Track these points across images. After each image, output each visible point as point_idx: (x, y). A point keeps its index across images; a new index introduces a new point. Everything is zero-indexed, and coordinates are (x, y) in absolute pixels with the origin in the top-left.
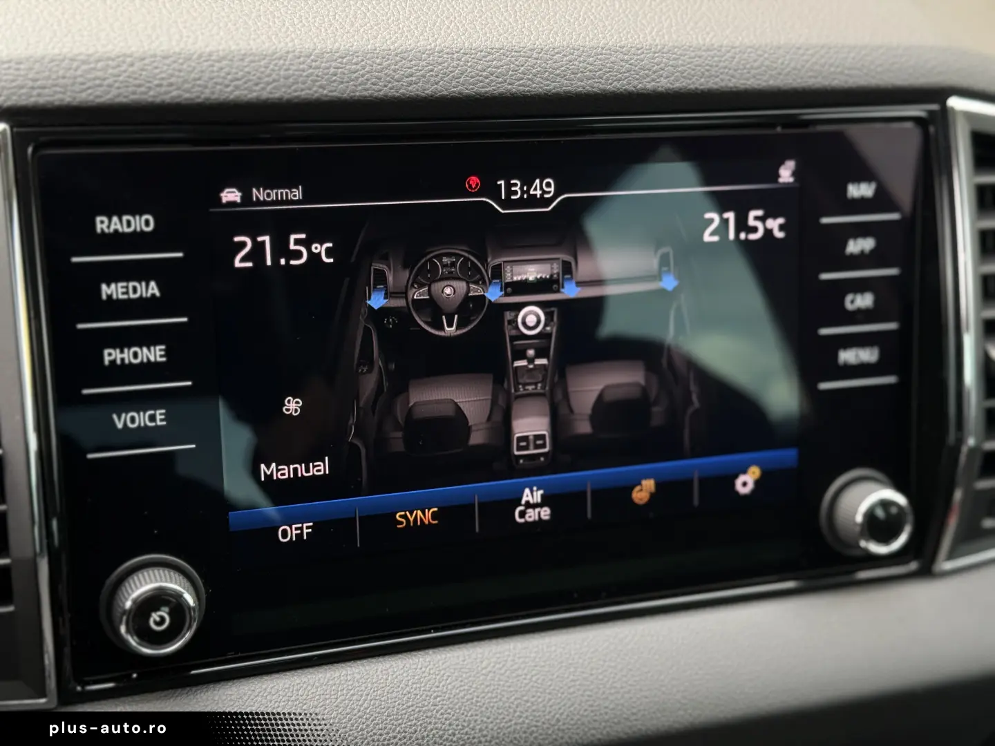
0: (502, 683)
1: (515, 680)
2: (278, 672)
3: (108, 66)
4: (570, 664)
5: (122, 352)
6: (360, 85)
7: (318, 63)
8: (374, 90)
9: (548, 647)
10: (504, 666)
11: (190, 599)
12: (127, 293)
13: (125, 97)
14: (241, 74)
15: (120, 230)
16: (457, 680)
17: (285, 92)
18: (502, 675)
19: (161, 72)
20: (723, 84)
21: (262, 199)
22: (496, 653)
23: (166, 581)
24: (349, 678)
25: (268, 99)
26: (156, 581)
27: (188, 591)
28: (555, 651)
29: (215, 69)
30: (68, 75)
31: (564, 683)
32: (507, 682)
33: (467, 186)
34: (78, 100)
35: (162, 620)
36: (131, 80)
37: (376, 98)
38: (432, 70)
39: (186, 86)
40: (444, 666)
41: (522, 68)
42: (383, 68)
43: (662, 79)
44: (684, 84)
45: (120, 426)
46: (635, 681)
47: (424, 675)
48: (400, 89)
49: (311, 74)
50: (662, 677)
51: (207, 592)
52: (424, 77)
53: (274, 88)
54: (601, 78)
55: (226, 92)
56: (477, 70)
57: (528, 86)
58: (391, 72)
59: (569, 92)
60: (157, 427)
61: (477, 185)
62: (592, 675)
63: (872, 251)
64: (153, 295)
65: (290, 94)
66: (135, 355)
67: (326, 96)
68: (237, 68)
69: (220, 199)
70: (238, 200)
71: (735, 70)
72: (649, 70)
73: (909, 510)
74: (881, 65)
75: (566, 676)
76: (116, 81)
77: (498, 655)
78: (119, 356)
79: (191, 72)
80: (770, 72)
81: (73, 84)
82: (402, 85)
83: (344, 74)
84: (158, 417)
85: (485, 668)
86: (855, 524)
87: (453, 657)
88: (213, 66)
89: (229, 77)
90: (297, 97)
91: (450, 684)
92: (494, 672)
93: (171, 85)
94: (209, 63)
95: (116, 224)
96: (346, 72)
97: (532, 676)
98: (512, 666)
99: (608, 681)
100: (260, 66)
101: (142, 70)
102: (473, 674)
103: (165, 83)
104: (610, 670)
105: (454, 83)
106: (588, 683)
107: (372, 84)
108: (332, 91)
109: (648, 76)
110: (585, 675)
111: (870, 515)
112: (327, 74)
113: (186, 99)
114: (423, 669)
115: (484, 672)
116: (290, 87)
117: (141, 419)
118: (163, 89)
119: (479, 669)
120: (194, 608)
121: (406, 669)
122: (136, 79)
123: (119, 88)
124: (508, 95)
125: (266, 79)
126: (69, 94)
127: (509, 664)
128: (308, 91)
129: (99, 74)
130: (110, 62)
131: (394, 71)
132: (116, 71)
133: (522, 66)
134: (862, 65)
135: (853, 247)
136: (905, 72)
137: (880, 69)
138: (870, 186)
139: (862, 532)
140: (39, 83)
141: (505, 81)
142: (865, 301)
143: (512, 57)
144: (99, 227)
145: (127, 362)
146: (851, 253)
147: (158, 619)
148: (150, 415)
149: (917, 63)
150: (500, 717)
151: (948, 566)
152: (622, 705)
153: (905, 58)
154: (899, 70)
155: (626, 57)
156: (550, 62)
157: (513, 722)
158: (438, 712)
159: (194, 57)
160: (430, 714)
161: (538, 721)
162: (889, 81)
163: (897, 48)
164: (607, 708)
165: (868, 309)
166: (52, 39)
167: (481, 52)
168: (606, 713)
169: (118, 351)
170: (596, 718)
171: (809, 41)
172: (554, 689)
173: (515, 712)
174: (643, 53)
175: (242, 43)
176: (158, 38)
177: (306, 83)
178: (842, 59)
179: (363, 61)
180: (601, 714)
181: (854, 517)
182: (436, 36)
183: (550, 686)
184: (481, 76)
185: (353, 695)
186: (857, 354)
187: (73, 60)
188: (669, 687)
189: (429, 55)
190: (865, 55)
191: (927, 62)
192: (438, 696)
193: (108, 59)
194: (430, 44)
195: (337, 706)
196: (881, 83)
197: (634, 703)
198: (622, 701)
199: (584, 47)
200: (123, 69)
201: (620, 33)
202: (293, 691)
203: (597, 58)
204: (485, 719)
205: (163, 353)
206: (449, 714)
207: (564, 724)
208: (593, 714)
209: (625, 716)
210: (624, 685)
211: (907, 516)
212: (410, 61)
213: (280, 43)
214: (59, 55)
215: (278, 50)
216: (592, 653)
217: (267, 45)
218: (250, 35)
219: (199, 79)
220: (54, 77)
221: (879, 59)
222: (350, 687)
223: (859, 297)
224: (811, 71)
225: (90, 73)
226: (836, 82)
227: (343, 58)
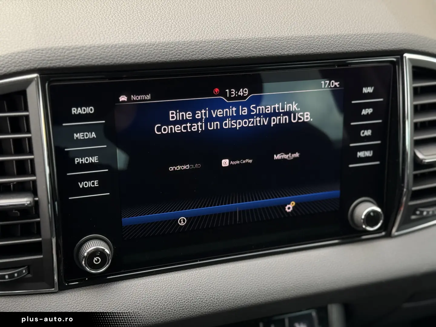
0: (225, 281)
1: (230, 280)
2: (140, 277)
3: (77, 51)
4: (251, 273)
5: (82, 159)
6: (174, 56)
7: (157, 48)
8: (179, 58)
9: (243, 267)
10: (226, 274)
11: (108, 251)
12: (84, 137)
13: (84, 63)
14: (128, 53)
15: (81, 113)
16: (208, 280)
17: (144, 60)
18: (225, 277)
19: (97, 53)
20: (315, 51)
21: (135, 99)
22: (223, 269)
23: (99, 246)
24: (167, 279)
25: (138, 62)
26: (96, 246)
27: (107, 249)
28: (245, 268)
29: (118, 51)
30: (61, 55)
31: (248, 280)
32: (227, 280)
33: (214, 92)
34: (65, 65)
35: (98, 260)
36: (86, 56)
37: (179, 61)
38: (201, 49)
39: (107, 58)
40: (203, 275)
42: (182, 49)
43: (291, 50)
44: (300, 52)
45: (81, 187)
46: (275, 279)
47: (195, 278)
48: (189, 57)
49: (155, 52)
50: (286, 278)
51: (114, 248)
52: (198, 52)
53: (140, 58)
54: (267, 50)
55: (122, 60)
56: (219, 49)
57: (239, 55)
58: (185, 51)
59: (255, 56)
60: (95, 186)
61: (218, 91)
62: (259, 277)
63: (371, 113)
65: (146, 60)
66: (87, 160)
67: (161, 61)
68: (126, 51)
69: (119, 100)
70: (126, 100)
71: (320, 46)
72: (286, 47)
73: (381, 213)
75: (249, 278)
76: (80, 57)
77: (223, 270)
78: (81, 161)
79: (109, 53)
80: (333, 46)
81: (64, 59)
82: (190, 55)
83: (167, 52)
84: (96, 183)
85: (218, 275)
86: (362, 219)
87: (206, 271)
88: (117, 50)
89: (123, 54)
90: (149, 61)
91: (205, 281)
92: (222, 277)
93: (101, 58)
94: (115, 49)
95: (79, 111)
96: (168, 51)
97: (237, 278)
98: (229, 274)
99: (265, 280)
100: (135, 50)
101: (90, 52)
102: (214, 277)
103: (99, 57)
104: (266, 275)
105: (210, 54)
106: (257, 281)
107: (178, 55)
108: (162, 59)
109: (285, 49)
110: (256, 278)
111: (368, 215)
112: (161, 52)
113: (108, 63)
114: (195, 276)
115: (218, 276)
116: (146, 58)
117: (89, 184)
118: (98, 60)
119: (216, 275)
120: (109, 255)
121: (189, 276)
122: (87, 56)
123: (81, 60)
124: (231, 58)
125: (138, 55)
126: (62, 62)
128: (153, 59)
129: (73, 54)
131: (187, 50)
132: (79, 53)
133: (237, 46)
134: (370, 42)
135: (364, 112)
136: (386, 44)
137: (377, 43)
138: (372, 88)
139: (364, 222)
140: (51, 58)
141: (230, 53)
142: (368, 133)
143: (233, 43)
144: (73, 112)
145: (84, 163)
146: (363, 114)
147: (96, 260)
148: (92, 183)
149: (392, 40)
150: (224, 294)
151: (396, 234)
152: (270, 289)
153: (387, 38)
154: (385, 44)
155: (277, 42)
156: (247, 45)
157: (229, 296)
158: (201, 292)
159: (110, 47)
160: (197, 293)
161: (238, 295)
162: (380, 48)
163: (384, 35)
164: (264, 290)
165: (369, 136)
166: (54, 40)
167: (221, 41)
168: (264, 292)
169: (80, 158)
170: (260, 294)
171: (349, 33)
172: (245, 283)
173: (230, 292)
174: (284, 40)
175: (128, 40)
176: (95, 39)
177: (153, 56)
178: (362, 40)
179: (174, 46)
180: (262, 292)
181: (361, 216)
182: (203, 35)
183: (243, 282)
184: (220, 51)
185: (169, 286)
186: (364, 153)
187: (63, 49)
188: (288, 282)
189: (200, 43)
190: (372, 38)
191: (396, 39)
192: (201, 286)
193: (77, 48)
194: (201, 39)
195: (163, 290)
196: (378, 49)
197: (275, 288)
198: (270, 287)
199: (261, 38)
200: (82, 52)
201: (275, 31)
202: (146, 285)
203: (266, 43)
204: (218, 295)
205: (97, 159)
206: (205, 293)
207: (248, 296)
208: (259, 292)
209: (271, 293)
210: (271, 281)
211: (381, 216)
212: (193, 46)
213: (142, 39)
214: (58, 47)
215: (142, 43)
216: (259, 269)
217: (137, 41)
218: (131, 36)
219: (112, 55)
220: (56, 56)
221: (377, 39)
222: (168, 283)
223: (366, 131)
224: (350, 45)
225: (70, 54)
226: (360, 49)
227: (167, 45)
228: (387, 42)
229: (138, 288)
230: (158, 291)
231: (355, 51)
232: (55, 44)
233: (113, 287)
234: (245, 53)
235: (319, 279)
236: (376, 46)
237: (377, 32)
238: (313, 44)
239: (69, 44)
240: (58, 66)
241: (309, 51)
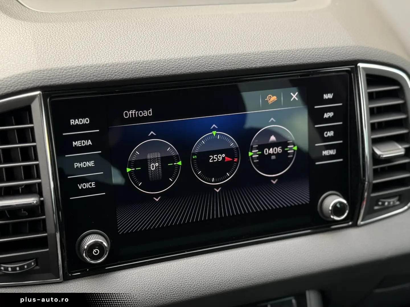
0: (210, 268)
1: (214, 267)
2: (134, 267)
3: (73, 70)
4: (233, 261)
5: (80, 164)
6: (156, 72)
7: (142, 65)
8: (161, 73)
9: (225, 256)
10: (210, 262)
11: (105, 244)
12: (81, 144)
13: (79, 81)
14: (116, 70)
15: (79, 124)
16: (195, 268)
17: (131, 76)
18: (210, 265)
19: (91, 72)
20: (279, 64)
22: (208, 258)
23: (98, 239)
24: (159, 268)
25: (126, 78)
26: (94, 239)
27: (105, 242)
28: (228, 257)
29: (108, 69)
30: (60, 74)
31: (231, 267)
32: (212, 268)
34: (64, 82)
35: (97, 251)
37: (162, 76)
38: (180, 65)
39: (99, 76)
40: (190, 263)
41: (210, 63)
42: (164, 66)
43: (258, 63)
44: (265, 65)
45: (80, 188)
46: (255, 266)
47: (184, 267)
48: (169, 72)
49: (140, 69)
50: (264, 265)
51: (110, 241)
52: (177, 68)
53: (128, 75)
54: (237, 64)
55: (112, 77)
56: (195, 64)
57: (212, 69)
59: (226, 70)
60: (92, 187)
62: (240, 265)
63: (332, 116)
64: (90, 144)
65: (133, 76)
66: (85, 164)
67: (145, 76)
71: (283, 59)
72: (253, 60)
73: (347, 204)
74: (333, 54)
75: (231, 265)
76: (76, 76)
78: (79, 165)
79: (100, 71)
80: (295, 59)
81: (62, 77)
82: (170, 71)
83: (151, 68)
84: (93, 185)
85: (204, 263)
86: (329, 210)
87: (193, 260)
88: (107, 68)
89: (113, 72)
90: (135, 77)
91: (192, 269)
92: (207, 265)
93: (94, 76)
95: (77, 122)
97: (220, 266)
98: (213, 262)
99: (246, 267)
100: (123, 68)
101: (84, 71)
102: (200, 266)
103: (92, 75)
104: (246, 263)
105: (187, 69)
106: (239, 267)
107: (160, 71)
108: (147, 75)
110: (238, 265)
111: (335, 206)
112: (145, 69)
113: (99, 80)
114: (183, 265)
115: (204, 265)
116: (133, 74)
117: (87, 185)
118: (91, 77)
119: (202, 264)
120: (107, 247)
121: (178, 265)
122: (82, 74)
123: (77, 78)
124: (206, 72)
125: (125, 72)
126: (61, 81)
127: (212, 262)
128: (139, 75)
129: (70, 73)
130: (74, 69)
131: (167, 66)
132: (75, 72)
134: (327, 54)
135: (326, 116)
136: (342, 55)
137: (333, 55)
138: (331, 94)
139: (331, 213)
140: (51, 78)
141: (205, 67)
142: (331, 134)
143: (207, 59)
144: (71, 123)
145: (82, 167)
146: (326, 117)
147: (95, 251)
148: (90, 184)
149: (346, 52)
150: (210, 280)
151: (362, 223)
152: (251, 274)
153: (342, 51)
154: (340, 55)
155: (245, 57)
156: (219, 60)
157: (214, 281)
158: (189, 279)
159: (101, 66)
160: (186, 279)
161: (222, 281)
162: (336, 59)
163: (339, 48)
164: (245, 275)
165: (332, 136)
166: (54, 62)
167: (196, 58)
168: (245, 277)
169: (79, 163)
170: (242, 279)
171: (308, 47)
172: (228, 270)
173: (215, 278)
174: (251, 55)
175: (116, 60)
176: (89, 60)
177: (138, 72)
178: (320, 53)
179: (157, 64)
180: (244, 278)
181: (329, 207)
182: (181, 53)
183: (226, 269)
184: (196, 66)
185: (160, 274)
186: (329, 152)
187: (61, 69)
188: (267, 268)
189: (179, 60)
190: (328, 51)
191: (350, 51)
192: (189, 273)
193: (73, 68)
194: (179, 56)
195: (155, 278)
196: (334, 60)
197: (255, 273)
198: (251, 273)
199: (231, 54)
200: (78, 71)
201: (243, 48)
202: (140, 273)
203: (235, 58)
204: (205, 281)
205: (93, 163)
206: (193, 279)
207: (231, 281)
208: (241, 278)
209: (252, 278)
210: (251, 268)
211: (347, 207)
212: (173, 63)
213: (129, 59)
214: (57, 68)
215: (129, 62)
216: (240, 257)
217: (125, 60)
218: (119, 57)
219: (103, 73)
220: (56, 75)
221: (333, 52)
222: (159, 271)
223: (329, 132)
224: (309, 57)
225: (67, 73)
226: (318, 61)
227: (150, 63)
228: (342, 54)
229: (133, 277)
230: (151, 279)
231: (314, 62)
232: (55, 66)
233: (111, 276)
234: (218, 67)
235: (294, 264)
236: (333, 58)
237: (333, 46)
238: (277, 58)
239: (66, 65)
240: (57, 84)
241: (274, 63)
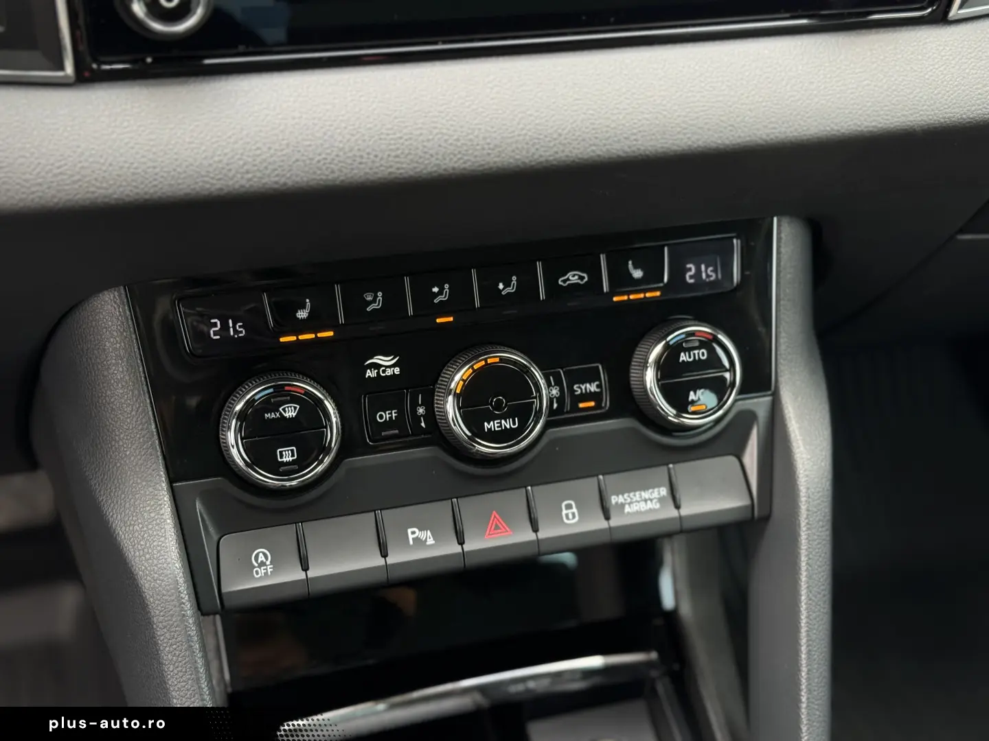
0: (507, 97)
1: (520, 95)
4: (575, 84)
10: (509, 81)
18: (508, 89)
31: (568, 101)
32: (512, 96)
46: (638, 104)
50: (664, 102)
62: (595, 95)
75: (570, 94)
85: (491, 82)
87: (460, 69)
91: (456, 94)
92: (500, 86)
97: (537, 92)
98: (517, 82)
99: (611, 103)
104: (614, 92)
106: (591, 103)
110: (589, 96)
119: (485, 82)
127: (515, 80)
150: (504, 127)
151: (962, 13)
152: (623, 125)
157: (516, 134)
158: (443, 118)
160: (435, 120)
161: (540, 134)
164: (608, 126)
168: (607, 132)
170: (597, 135)
172: (557, 106)
173: (519, 124)
180: (602, 132)
183: (554, 103)
185: (361, 96)
188: (671, 111)
192: (444, 104)
195: (345, 105)
197: (635, 123)
198: (623, 122)
204: (489, 129)
206: (455, 121)
207: (566, 139)
208: (594, 132)
209: (625, 135)
210: (627, 107)
216: (598, 75)
222: (359, 89)
235: (750, 110)
